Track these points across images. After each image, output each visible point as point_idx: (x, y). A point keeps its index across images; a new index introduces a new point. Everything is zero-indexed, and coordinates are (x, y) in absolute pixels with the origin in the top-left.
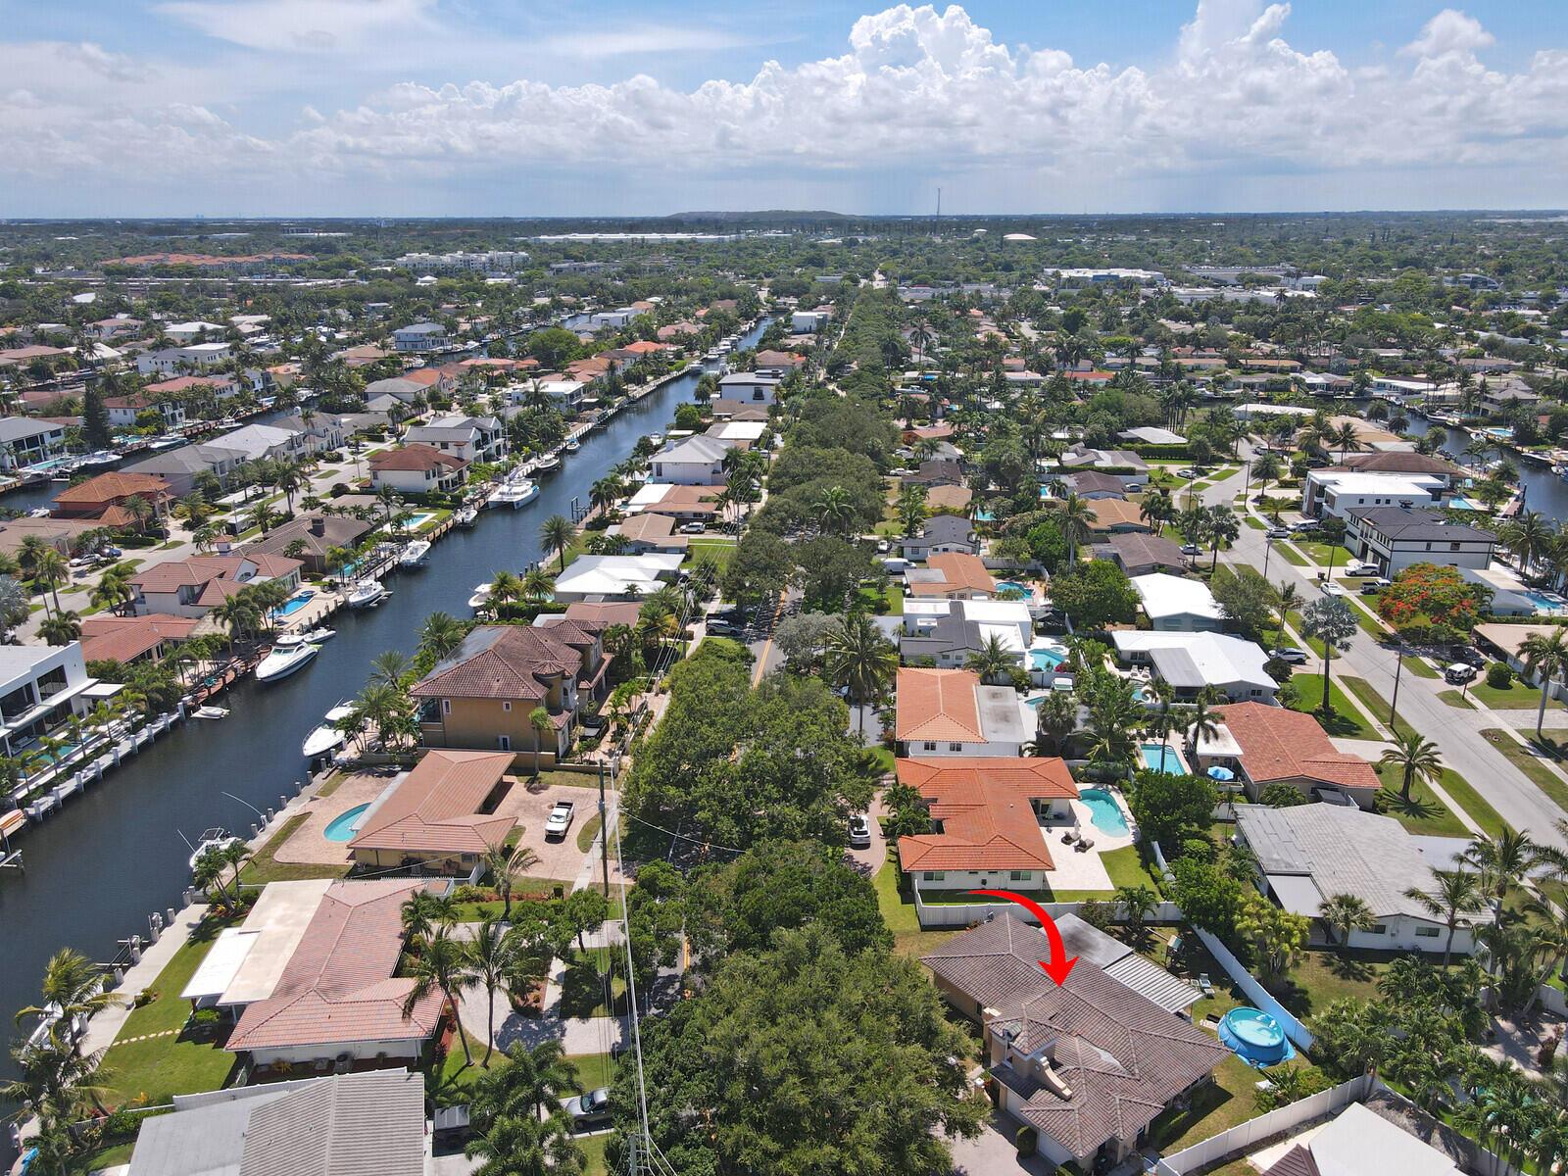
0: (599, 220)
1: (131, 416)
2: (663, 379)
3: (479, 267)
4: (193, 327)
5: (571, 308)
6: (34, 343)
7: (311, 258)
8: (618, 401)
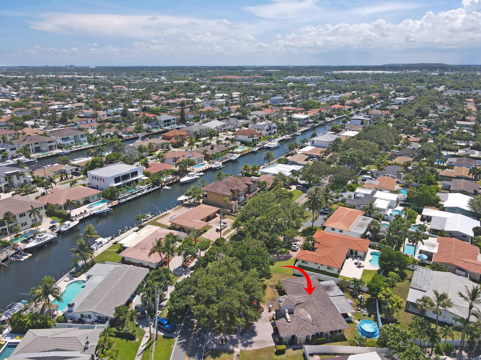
0: (358, 66)
1: (193, 117)
2: (340, 117)
3: (307, 80)
4: (221, 95)
5: (327, 94)
6: (185, 97)
7: (264, 77)
8: (320, 122)
